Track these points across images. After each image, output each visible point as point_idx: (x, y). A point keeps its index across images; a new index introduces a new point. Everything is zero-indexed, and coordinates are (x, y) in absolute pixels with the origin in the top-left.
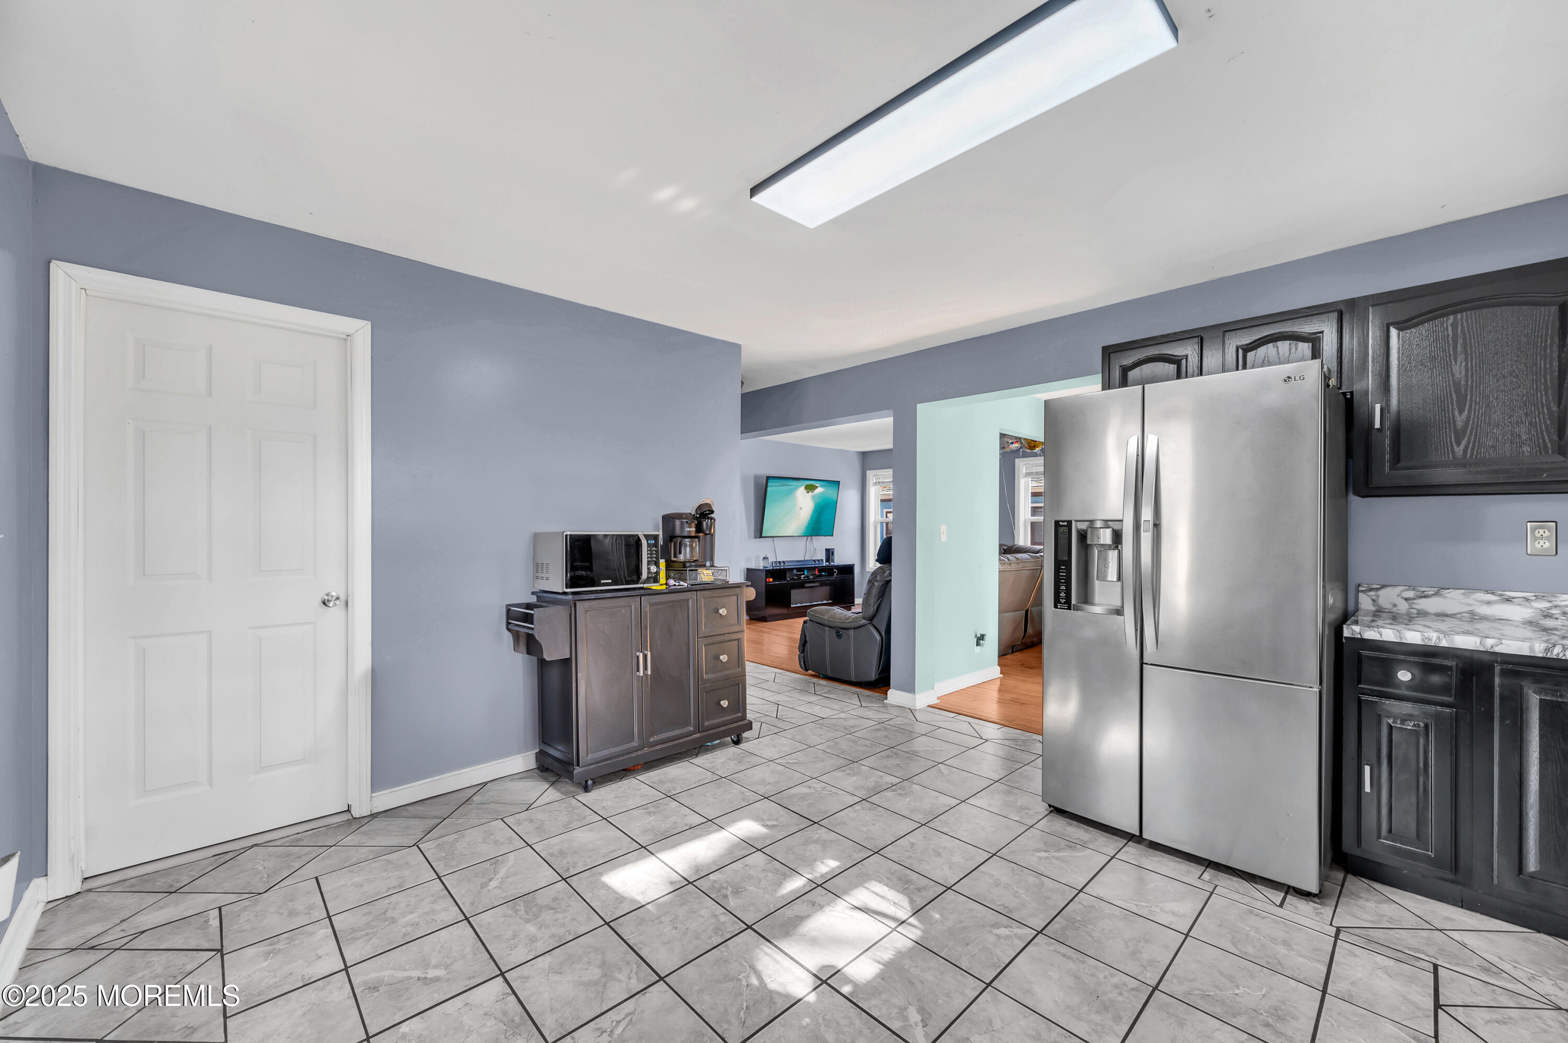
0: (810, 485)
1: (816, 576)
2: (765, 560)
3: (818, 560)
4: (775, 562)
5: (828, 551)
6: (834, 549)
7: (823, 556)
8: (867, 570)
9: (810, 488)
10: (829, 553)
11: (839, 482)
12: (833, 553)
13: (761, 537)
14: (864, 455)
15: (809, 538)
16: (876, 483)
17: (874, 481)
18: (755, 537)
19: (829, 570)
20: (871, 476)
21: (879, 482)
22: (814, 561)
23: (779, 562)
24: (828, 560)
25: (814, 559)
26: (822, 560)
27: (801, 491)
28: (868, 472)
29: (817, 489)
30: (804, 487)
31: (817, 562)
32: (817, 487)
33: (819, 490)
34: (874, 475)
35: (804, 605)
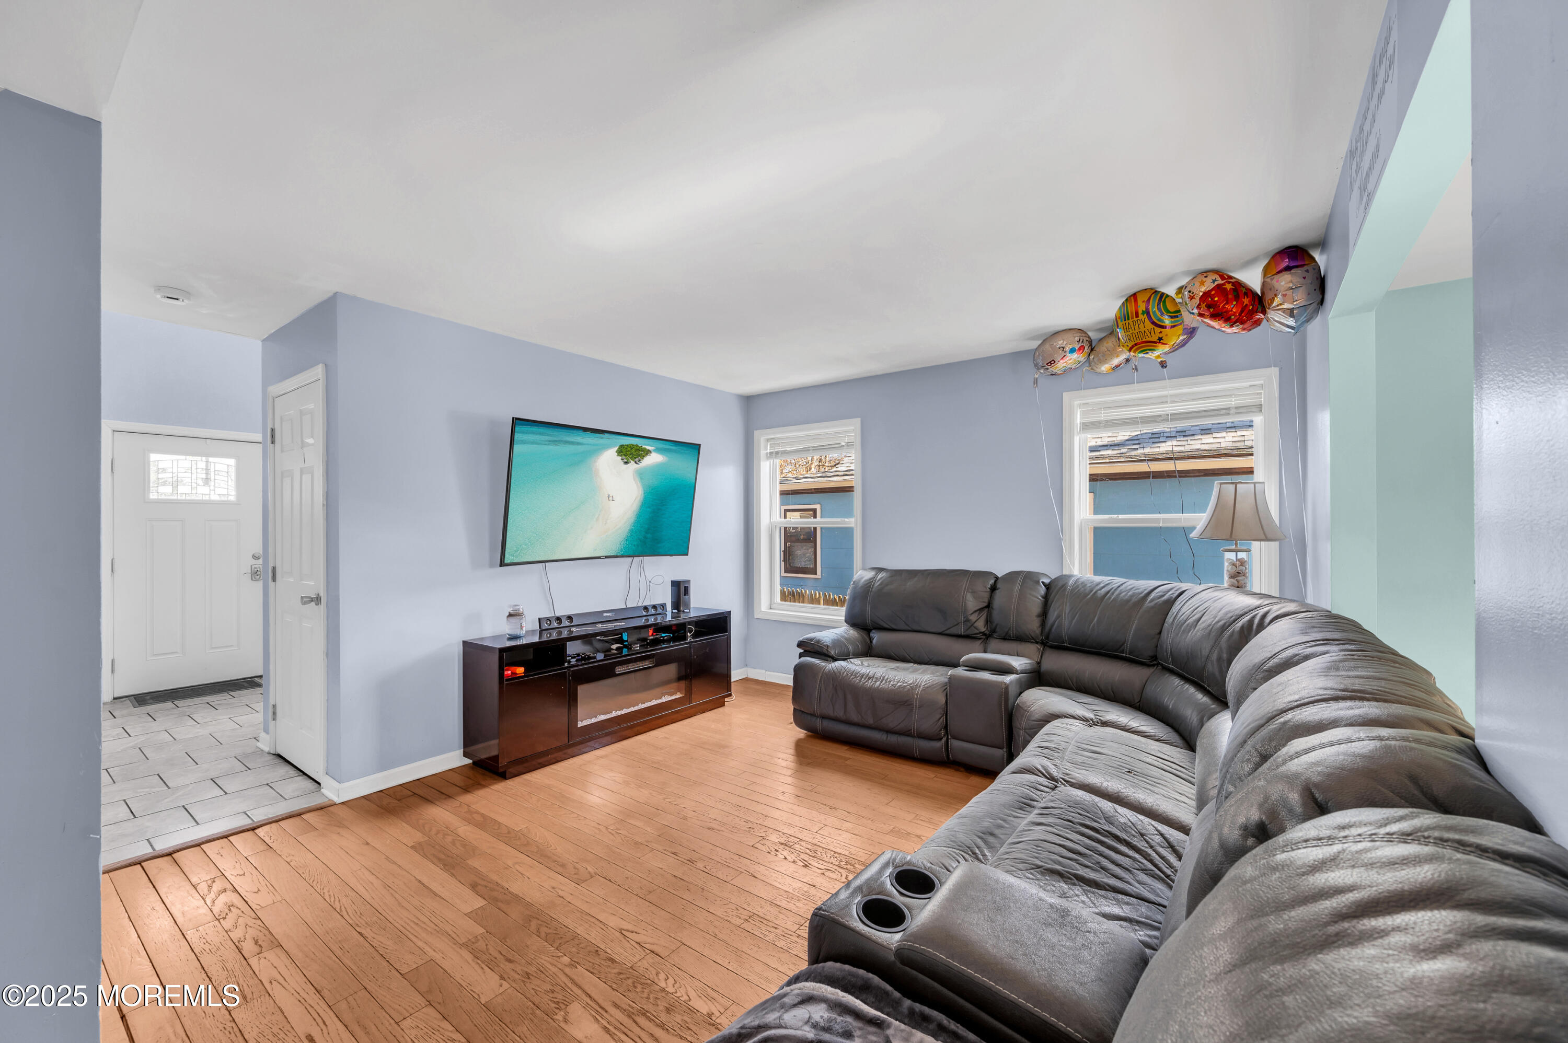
0: (632, 447)
1: (648, 644)
2: (512, 619)
3: (654, 607)
4: (549, 620)
5: (676, 585)
6: (688, 581)
7: (665, 597)
8: (756, 616)
9: (631, 453)
10: (680, 590)
11: (699, 445)
12: (686, 590)
13: (502, 564)
14: (749, 401)
15: (636, 559)
16: (771, 453)
17: (768, 451)
18: (492, 565)
19: (677, 631)
20: (763, 439)
21: (777, 453)
22: (646, 608)
23: (559, 619)
24: (677, 604)
25: (646, 603)
26: (663, 606)
27: (608, 459)
28: (756, 433)
29: (648, 457)
30: (616, 449)
31: (653, 612)
32: (649, 452)
33: (654, 459)
34: (768, 440)
35: (614, 714)
